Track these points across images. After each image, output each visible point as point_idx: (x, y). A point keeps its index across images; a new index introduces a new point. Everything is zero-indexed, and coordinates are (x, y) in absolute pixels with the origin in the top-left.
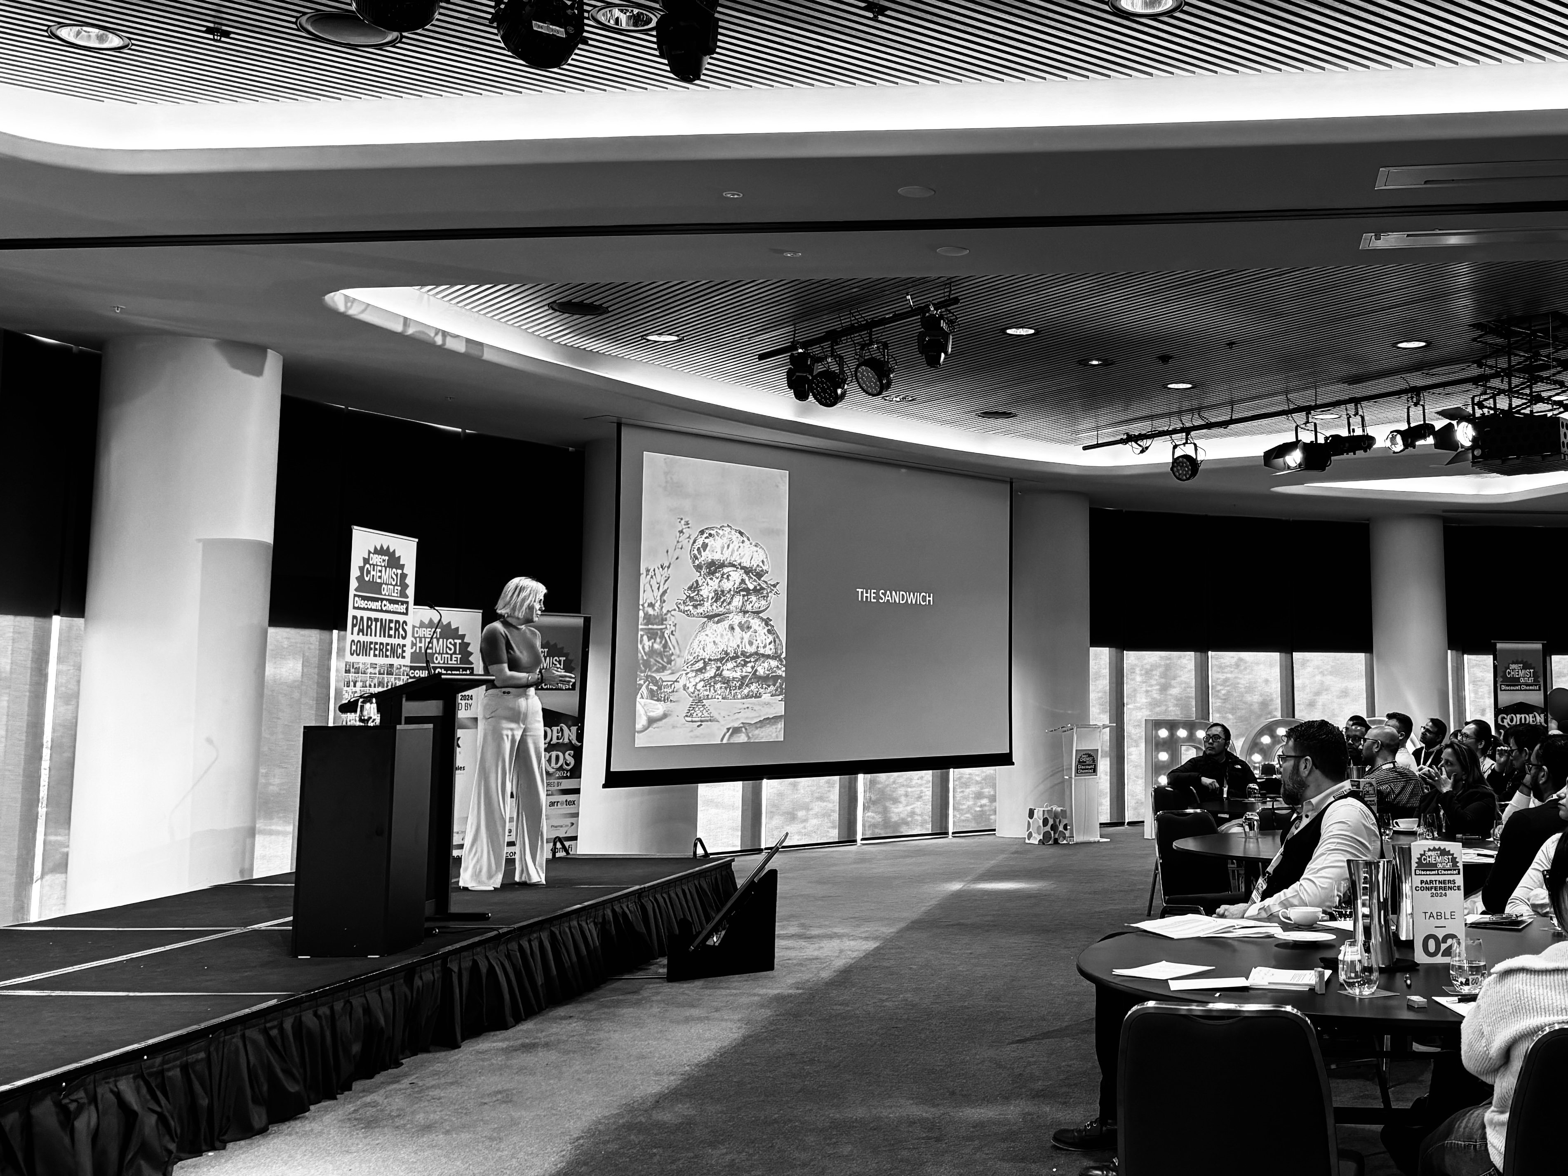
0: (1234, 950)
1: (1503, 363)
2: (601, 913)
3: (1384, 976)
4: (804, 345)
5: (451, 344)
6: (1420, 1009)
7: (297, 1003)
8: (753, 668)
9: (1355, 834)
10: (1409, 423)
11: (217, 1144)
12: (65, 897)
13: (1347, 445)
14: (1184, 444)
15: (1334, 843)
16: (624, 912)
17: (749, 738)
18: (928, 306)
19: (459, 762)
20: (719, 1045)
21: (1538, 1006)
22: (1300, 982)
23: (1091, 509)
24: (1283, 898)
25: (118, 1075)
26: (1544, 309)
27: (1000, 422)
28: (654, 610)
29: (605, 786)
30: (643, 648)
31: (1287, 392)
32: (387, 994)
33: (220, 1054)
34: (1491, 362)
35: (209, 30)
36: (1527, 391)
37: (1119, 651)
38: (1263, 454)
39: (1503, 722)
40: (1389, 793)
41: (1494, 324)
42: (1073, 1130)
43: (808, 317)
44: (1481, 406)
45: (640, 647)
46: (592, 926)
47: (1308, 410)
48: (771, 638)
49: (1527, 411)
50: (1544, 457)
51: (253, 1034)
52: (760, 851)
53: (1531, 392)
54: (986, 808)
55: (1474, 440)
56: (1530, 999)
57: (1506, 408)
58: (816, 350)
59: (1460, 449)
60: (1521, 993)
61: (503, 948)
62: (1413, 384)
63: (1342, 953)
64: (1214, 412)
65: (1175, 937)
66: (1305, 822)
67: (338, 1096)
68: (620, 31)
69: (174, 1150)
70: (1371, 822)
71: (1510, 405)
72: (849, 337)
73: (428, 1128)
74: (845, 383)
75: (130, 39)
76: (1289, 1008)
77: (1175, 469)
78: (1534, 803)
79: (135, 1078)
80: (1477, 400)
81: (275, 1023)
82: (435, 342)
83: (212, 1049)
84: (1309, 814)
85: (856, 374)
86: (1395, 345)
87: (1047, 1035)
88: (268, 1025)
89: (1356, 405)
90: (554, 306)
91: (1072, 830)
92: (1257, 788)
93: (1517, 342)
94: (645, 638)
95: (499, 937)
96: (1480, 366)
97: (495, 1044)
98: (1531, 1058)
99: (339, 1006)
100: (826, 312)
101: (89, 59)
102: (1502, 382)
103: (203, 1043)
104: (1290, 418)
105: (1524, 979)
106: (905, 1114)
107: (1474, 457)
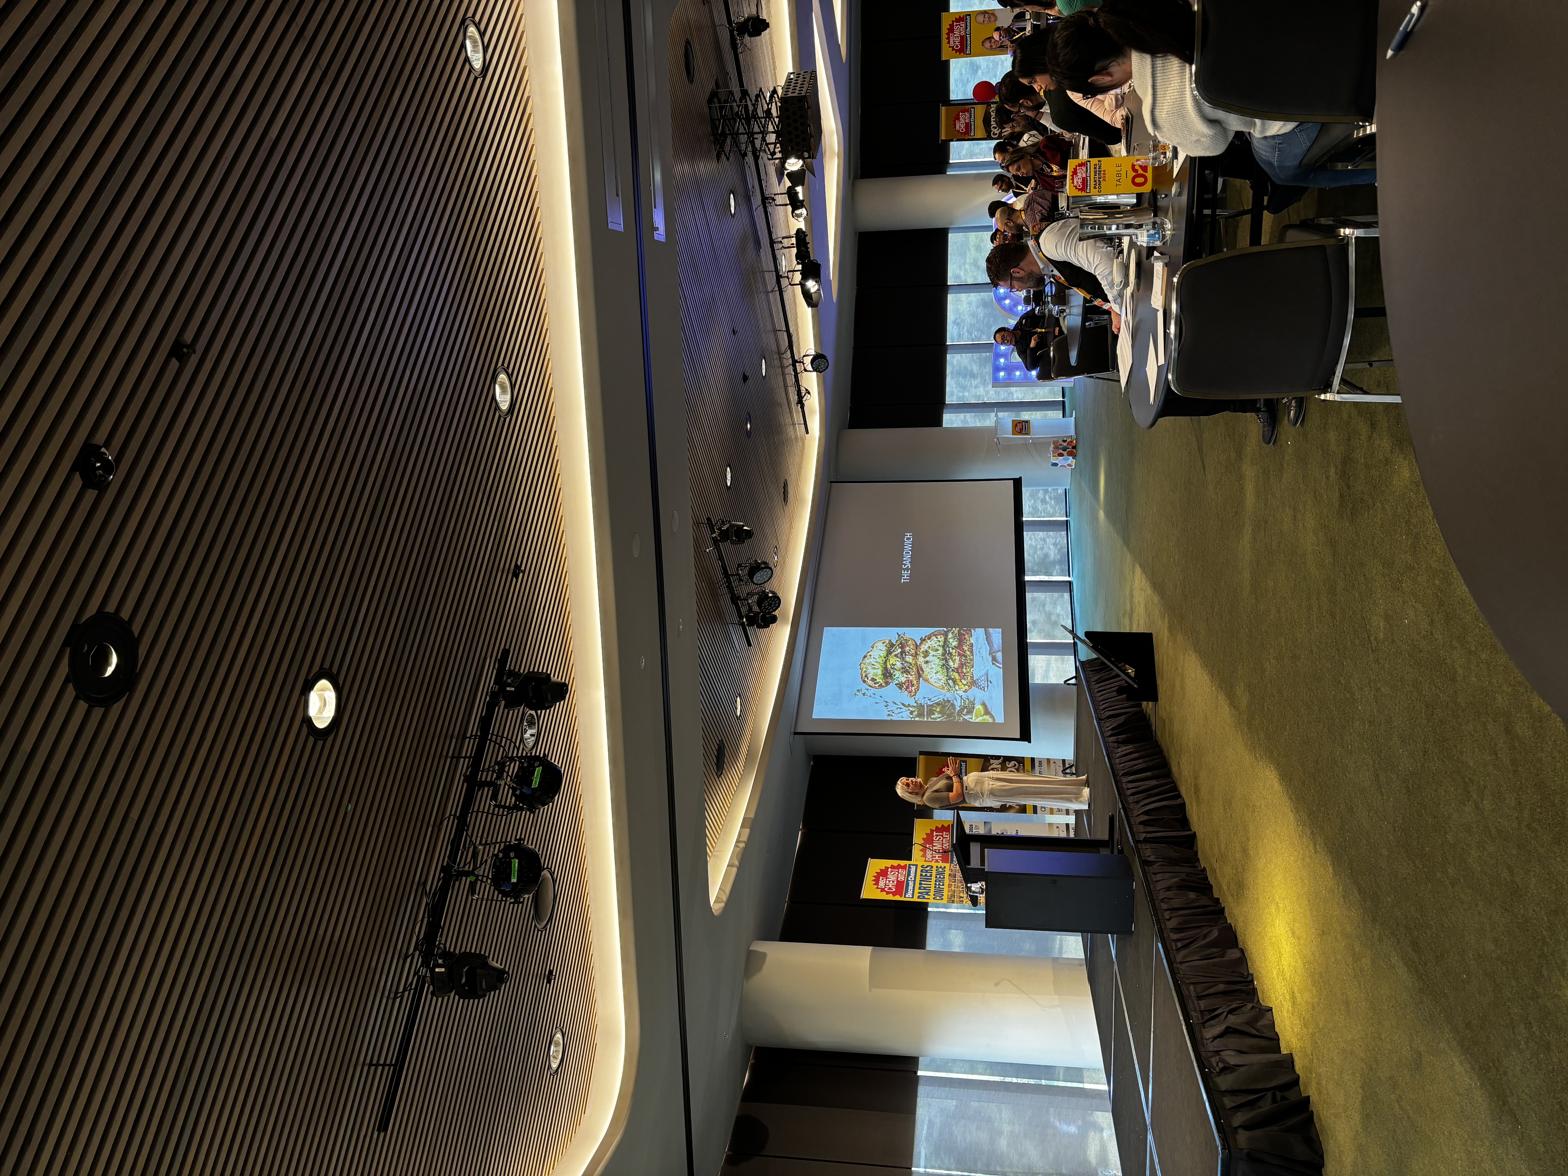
0: (1140, 321)
1: (743, 138)
2: (1111, 744)
3: (1159, 213)
4: (741, 617)
5: (745, 838)
6: (1181, 187)
7: (1161, 931)
8: (953, 649)
9: (1064, 237)
10: (786, 205)
11: (1249, 979)
12: (1094, 1069)
13: (802, 249)
14: (803, 364)
15: (1070, 251)
16: (1111, 729)
17: (999, 651)
18: (713, 538)
19: (1014, 833)
20: (1200, 668)
21: (1178, 100)
22: (1161, 274)
23: (850, 428)
24: (1108, 287)
25: (1202, 1038)
26: (706, 110)
27: (790, 489)
28: (914, 711)
29: (1030, 741)
30: (939, 718)
31: (767, 293)
32: (1159, 877)
33: (1191, 976)
34: (743, 147)
35: (549, 982)
36: (763, 120)
37: (945, 407)
38: (810, 308)
39: (996, 134)
40: (1042, 214)
41: (717, 146)
42: (1263, 431)
43: (723, 615)
44: (773, 153)
45: (938, 720)
46: (1119, 750)
47: (779, 277)
48: (934, 638)
49: (777, 120)
50: (808, 107)
51: (1179, 957)
52: (1075, 644)
53: (764, 117)
54: (1052, 496)
55: (798, 158)
56: (1173, 106)
57: (775, 135)
58: (744, 610)
59: (805, 168)
60: (1169, 112)
61: (1132, 806)
62: (760, 202)
63: (1142, 244)
64: (781, 343)
65: (1131, 362)
66: (1056, 272)
67: (1223, 906)
68: (539, 734)
69: (1252, 1005)
70: (1055, 225)
71: (773, 132)
72: (735, 589)
73: (1245, 851)
74: (764, 591)
75: (556, 1028)
76: (1175, 280)
77: (821, 370)
78: (1046, 109)
79: (1204, 1028)
80: (770, 157)
81: (1173, 944)
82: (743, 847)
83: (1188, 982)
84: (1051, 270)
85: (759, 584)
86: (733, 216)
87: (1200, 449)
88: (1174, 948)
89: (775, 243)
90: (719, 774)
91: (1066, 437)
92: (1038, 308)
93: (729, 130)
94: (932, 717)
95: (1124, 808)
96: (745, 155)
97: (1194, 810)
98: (1216, 103)
99: (1164, 906)
100: (719, 604)
101: (570, 1050)
102: (757, 139)
103: (1183, 987)
104: (785, 289)
105: (1159, 110)
106: (1249, 545)
107: (809, 157)
